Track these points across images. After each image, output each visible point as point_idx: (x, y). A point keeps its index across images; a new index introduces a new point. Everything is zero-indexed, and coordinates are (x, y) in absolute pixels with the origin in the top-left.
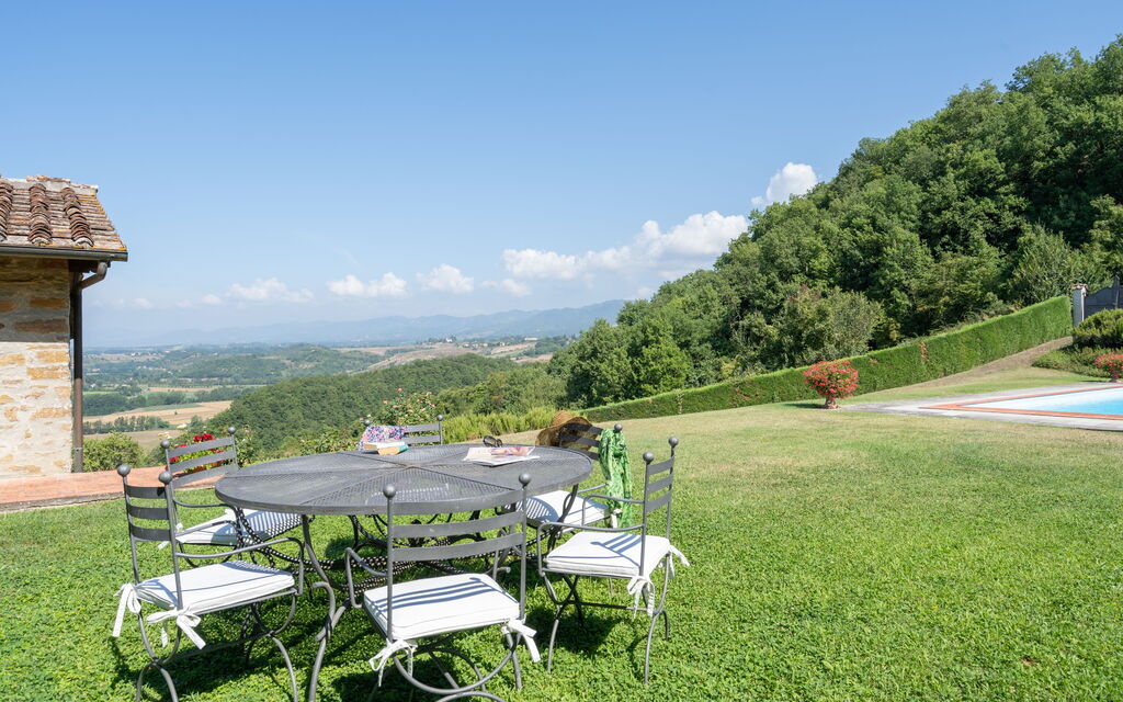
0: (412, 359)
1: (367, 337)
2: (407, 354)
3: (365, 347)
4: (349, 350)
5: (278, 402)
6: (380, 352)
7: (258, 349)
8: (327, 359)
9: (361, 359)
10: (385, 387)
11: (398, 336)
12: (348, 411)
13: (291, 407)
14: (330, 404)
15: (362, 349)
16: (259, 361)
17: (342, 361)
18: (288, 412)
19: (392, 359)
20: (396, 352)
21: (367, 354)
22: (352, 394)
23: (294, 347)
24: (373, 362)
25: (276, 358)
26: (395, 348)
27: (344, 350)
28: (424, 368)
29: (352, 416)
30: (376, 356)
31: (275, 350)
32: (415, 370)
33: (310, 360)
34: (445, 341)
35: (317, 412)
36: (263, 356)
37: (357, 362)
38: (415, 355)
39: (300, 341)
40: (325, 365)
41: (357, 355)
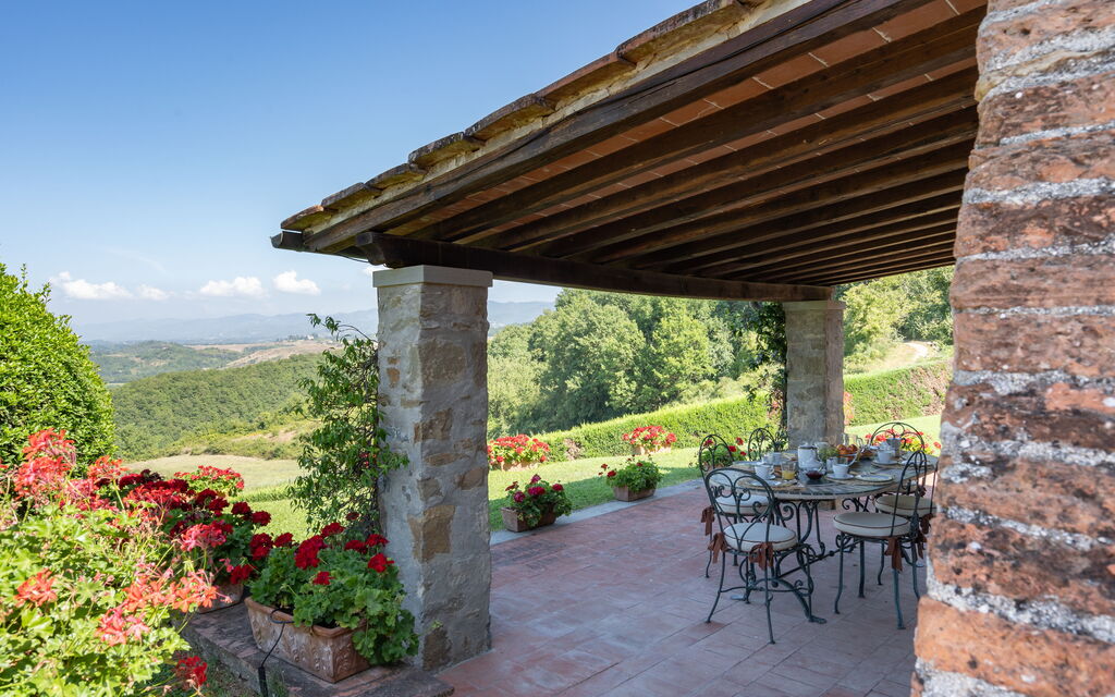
0: (275, 356)
1: (221, 334)
2: (268, 352)
3: (220, 344)
4: (204, 347)
5: (144, 398)
6: (239, 349)
7: (99, 346)
8: (180, 356)
9: (218, 356)
10: (260, 382)
11: (253, 333)
12: (223, 407)
13: (159, 404)
14: (203, 400)
15: (221, 347)
16: (105, 359)
17: (198, 359)
18: (156, 408)
19: (253, 356)
20: (254, 350)
21: (224, 351)
22: (225, 389)
23: (142, 344)
24: (231, 359)
25: (123, 355)
26: (253, 345)
27: (198, 348)
28: (301, 363)
29: (228, 412)
30: (235, 354)
31: (121, 348)
32: (291, 365)
33: (163, 358)
34: (306, 338)
35: (189, 409)
36: (108, 353)
37: (215, 359)
38: (278, 352)
39: (149, 339)
40: (179, 362)
41: (214, 353)
